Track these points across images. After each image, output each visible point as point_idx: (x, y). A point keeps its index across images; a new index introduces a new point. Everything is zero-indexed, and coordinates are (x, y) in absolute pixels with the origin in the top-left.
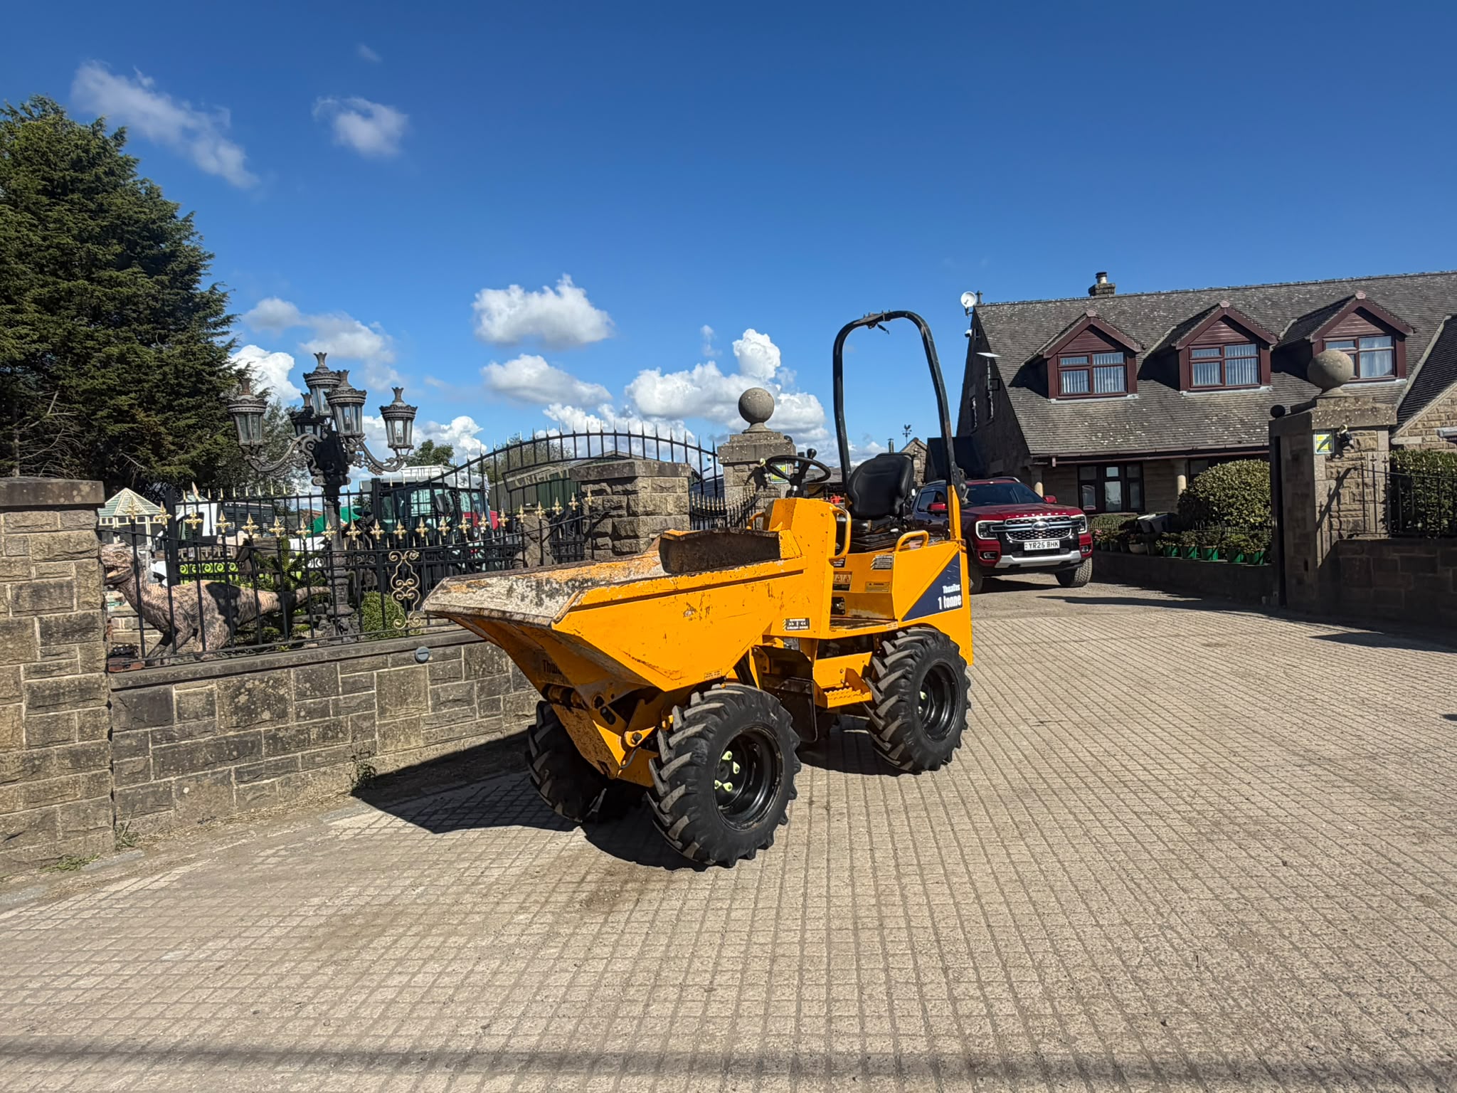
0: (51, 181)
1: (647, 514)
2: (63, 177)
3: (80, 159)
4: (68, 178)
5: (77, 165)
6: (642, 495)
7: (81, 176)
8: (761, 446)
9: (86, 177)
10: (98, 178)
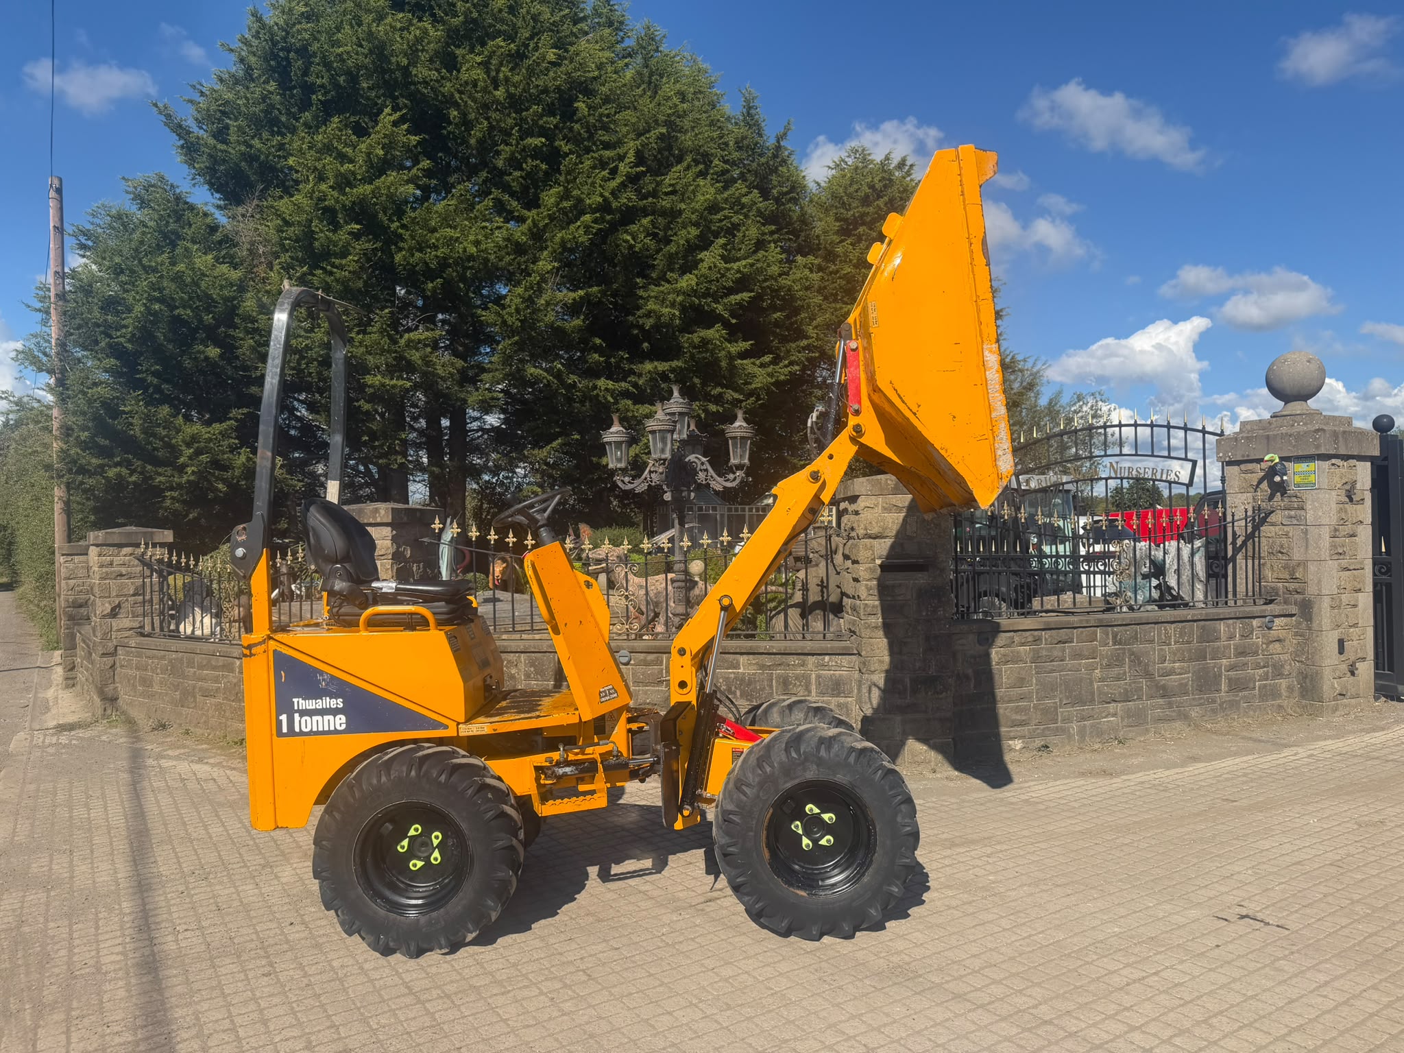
0: (845, 220)
1: (870, 537)
2: (853, 215)
3: (867, 196)
4: (857, 215)
5: (866, 201)
6: (866, 516)
7: (867, 210)
8: (1275, 436)
9: (871, 210)
10: (880, 208)
